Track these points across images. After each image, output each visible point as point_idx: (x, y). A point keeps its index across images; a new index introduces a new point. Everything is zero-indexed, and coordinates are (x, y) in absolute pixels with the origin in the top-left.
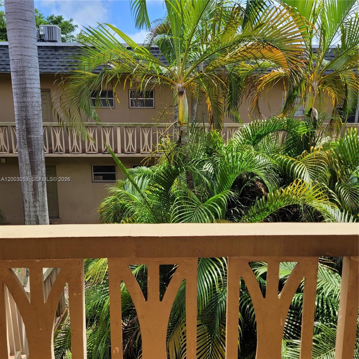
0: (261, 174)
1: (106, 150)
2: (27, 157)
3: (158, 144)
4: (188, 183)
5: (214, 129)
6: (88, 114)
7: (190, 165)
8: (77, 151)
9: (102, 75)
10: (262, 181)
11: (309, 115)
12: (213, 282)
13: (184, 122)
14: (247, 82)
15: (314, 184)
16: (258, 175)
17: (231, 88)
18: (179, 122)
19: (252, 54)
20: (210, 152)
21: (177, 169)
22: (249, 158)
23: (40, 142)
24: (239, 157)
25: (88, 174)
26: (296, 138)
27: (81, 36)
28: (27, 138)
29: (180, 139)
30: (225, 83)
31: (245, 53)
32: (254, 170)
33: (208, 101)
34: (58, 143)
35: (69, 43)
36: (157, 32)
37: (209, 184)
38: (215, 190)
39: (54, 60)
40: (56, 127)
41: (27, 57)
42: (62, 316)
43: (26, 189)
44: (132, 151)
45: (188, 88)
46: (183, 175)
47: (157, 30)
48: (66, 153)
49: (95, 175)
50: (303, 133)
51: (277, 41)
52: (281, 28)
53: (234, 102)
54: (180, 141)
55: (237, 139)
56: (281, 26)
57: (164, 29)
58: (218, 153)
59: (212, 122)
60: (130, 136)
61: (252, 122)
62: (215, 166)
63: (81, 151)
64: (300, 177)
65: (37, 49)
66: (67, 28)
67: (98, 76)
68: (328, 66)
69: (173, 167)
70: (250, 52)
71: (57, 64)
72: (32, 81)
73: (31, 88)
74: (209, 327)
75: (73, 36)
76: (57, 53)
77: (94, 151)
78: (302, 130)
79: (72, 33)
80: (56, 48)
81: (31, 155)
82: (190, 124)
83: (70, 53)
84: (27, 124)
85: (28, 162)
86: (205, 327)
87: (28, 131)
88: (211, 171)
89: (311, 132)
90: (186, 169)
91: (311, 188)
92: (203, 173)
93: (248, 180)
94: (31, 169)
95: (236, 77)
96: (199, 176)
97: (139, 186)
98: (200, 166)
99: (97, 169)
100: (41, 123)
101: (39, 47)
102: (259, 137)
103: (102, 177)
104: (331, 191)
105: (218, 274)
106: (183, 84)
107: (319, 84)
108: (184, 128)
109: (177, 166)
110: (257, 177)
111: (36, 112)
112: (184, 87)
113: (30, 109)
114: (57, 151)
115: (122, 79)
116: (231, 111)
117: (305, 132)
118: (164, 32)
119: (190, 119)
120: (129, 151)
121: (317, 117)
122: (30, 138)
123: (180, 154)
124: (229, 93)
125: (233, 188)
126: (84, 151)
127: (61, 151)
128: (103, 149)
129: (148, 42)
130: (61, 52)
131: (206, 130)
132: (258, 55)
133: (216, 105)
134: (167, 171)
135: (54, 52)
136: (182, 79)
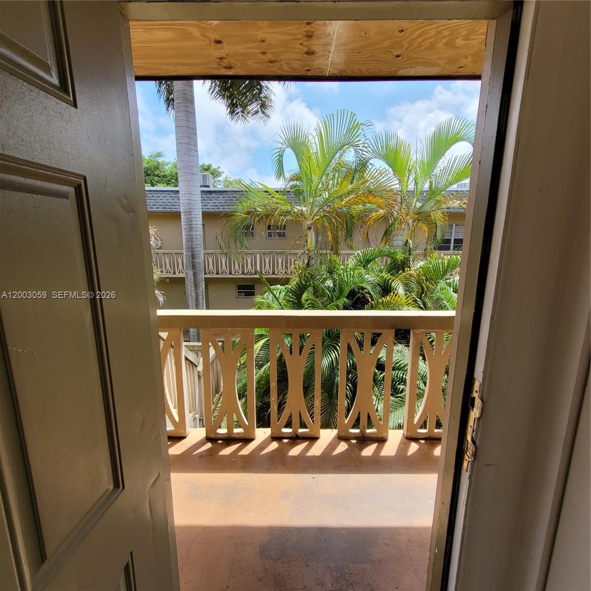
0: (369, 288)
1: (248, 272)
2: (192, 277)
3: (293, 266)
4: (314, 294)
5: (333, 254)
6: (242, 245)
7: (315, 281)
8: (226, 273)
9: (252, 216)
10: (370, 294)
11: (405, 245)
12: (332, 360)
13: (311, 249)
14: (359, 219)
15: (406, 294)
16: (366, 289)
17: (347, 224)
18: (308, 250)
19: (362, 200)
20: (331, 272)
21: (306, 283)
22: (360, 275)
23: (201, 265)
24: (352, 275)
25: (233, 291)
26: (394, 261)
27: (226, 181)
28: (192, 262)
29: (308, 262)
30: (342, 220)
31: (356, 200)
32: (364, 285)
33: (329, 233)
34: (211, 267)
35: (220, 187)
36: (292, 180)
37: (330, 295)
38: (334, 299)
39: (208, 202)
40: (209, 254)
41: (193, 202)
42: (220, 393)
43: (190, 301)
44: (269, 273)
45: (314, 224)
46: (311, 289)
47: (291, 178)
48: (217, 274)
49: (238, 292)
50: (401, 258)
51: (379, 192)
52: (383, 182)
53: (349, 234)
54: (308, 264)
55: (351, 262)
56: (383, 180)
57: (296, 178)
58: (337, 272)
59: (332, 249)
60: (267, 261)
61: (362, 250)
62: (334, 283)
63: (228, 272)
64: (396, 290)
65: (200, 194)
66: (216, 174)
67: (249, 216)
68: (420, 208)
69: (304, 282)
70: (360, 199)
71: (211, 204)
72: (197, 219)
73: (196, 224)
74: (328, 394)
75: (220, 181)
76: (211, 196)
77: (238, 273)
78: (400, 256)
79: (219, 178)
80: (210, 192)
81: (195, 274)
82: (316, 251)
83: (221, 196)
84: (192, 252)
85: (192, 280)
86: (326, 395)
87: (193, 257)
88: (331, 285)
89: (407, 257)
90: (313, 283)
91: (404, 298)
92: (325, 287)
93: (359, 292)
94: (195, 285)
95: (351, 215)
96: (323, 289)
97: (277, 296)
98: (323, 282)
99: (240, 287)
100: (203, 251)
101: (202, 192)
102: (368, 261)
103: (244, 294)
104: (418, 299)
105: (336, 355)
106: (311, 222)
107: (414, 221)
108: (312, 254)
109: (306, 282)
110: (366, 290)
111: (199, 243)
112: (312, 224)
113: (194, 240)
114: (210, 273)
115: (267, 218)
116: (347, 240)
117: (403, 258)
118: (297, 180)
119: (316, 247)
120: (266, 273)
121: (411, 246)
122: (194, 262)
123: (309, 273)
124: (345, 228)
125: (348, 297)
126: (230, 273)
127: (213, 273)
128: (246, 272)
129: (284, 187)
130: (214, 195)
131: (328, 255)
132: (366, 200)
133: (336, 238)
134: (298, 285)
135: (209, 195)
136: (311, 218)
